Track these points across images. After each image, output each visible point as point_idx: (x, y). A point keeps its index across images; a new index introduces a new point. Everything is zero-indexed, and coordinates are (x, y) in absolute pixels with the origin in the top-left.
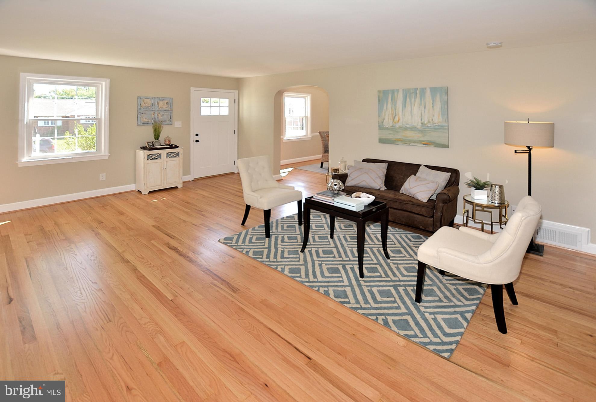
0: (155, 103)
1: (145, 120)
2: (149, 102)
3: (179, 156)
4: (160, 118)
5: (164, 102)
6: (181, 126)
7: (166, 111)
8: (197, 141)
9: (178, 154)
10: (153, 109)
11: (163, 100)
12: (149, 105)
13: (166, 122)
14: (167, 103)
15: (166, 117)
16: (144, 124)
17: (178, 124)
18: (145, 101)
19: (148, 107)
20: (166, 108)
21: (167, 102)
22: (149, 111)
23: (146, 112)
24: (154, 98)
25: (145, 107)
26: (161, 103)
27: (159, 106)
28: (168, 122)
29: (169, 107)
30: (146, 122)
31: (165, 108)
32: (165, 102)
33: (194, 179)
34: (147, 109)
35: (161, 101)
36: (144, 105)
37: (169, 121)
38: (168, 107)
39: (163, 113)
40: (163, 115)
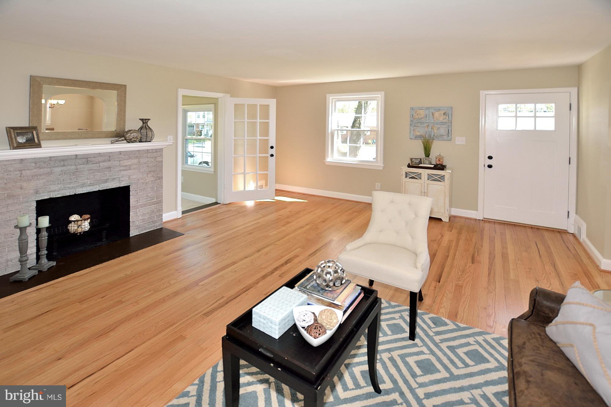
0: (429, 114)
1: (418, 134)
2: (422, 113)
3: (444, 181)
4: (435, 131)
5: (440, 112)
6: (464, 143)
7: (442, 123)
8: (490, 166)
9: (442, 178)
10: (427, 121)
11: (439, 110)
12: (423, 117)
13: (443, 137)
14: (444, 114)
15: (443, 131)
16: (416, 137)
17: (459, 140)
18: (417, 112)
19: (422, 118)
20: (443, 119)
21: (444, 112)
22: (422, 123)
23: (419, 125)
24: (428, 108)
25: (418, 119)
26: (437, 114)
27: (434, 117)
28: (445, 137)
29: (448, 118)
30: (418, 135)
31: (441, 120)
32: (443, 112)
33: (484, 218)
34: (420, 121)
35: (437, 111)
36: (417, 117)
37: (447, 136)
38: (445, 118)
39: (439, 126)
40: (439, 128)
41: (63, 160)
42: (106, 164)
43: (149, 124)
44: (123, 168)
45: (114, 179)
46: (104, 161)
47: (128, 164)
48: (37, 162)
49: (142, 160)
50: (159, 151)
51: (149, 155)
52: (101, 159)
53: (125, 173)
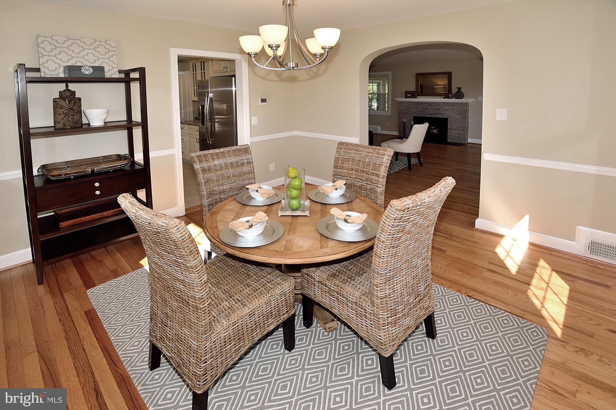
41: (422, 104)
42: (437, 107)
43: (462, 90)
44: (444, 110)
45: (440, 114)
46: (436, 106)
47: (448, 108)
48: (414, 103)
49: (455, 108)
50: (466, 104)
51: (458, 105)
52: (436, 104)
53: (446, 112)
